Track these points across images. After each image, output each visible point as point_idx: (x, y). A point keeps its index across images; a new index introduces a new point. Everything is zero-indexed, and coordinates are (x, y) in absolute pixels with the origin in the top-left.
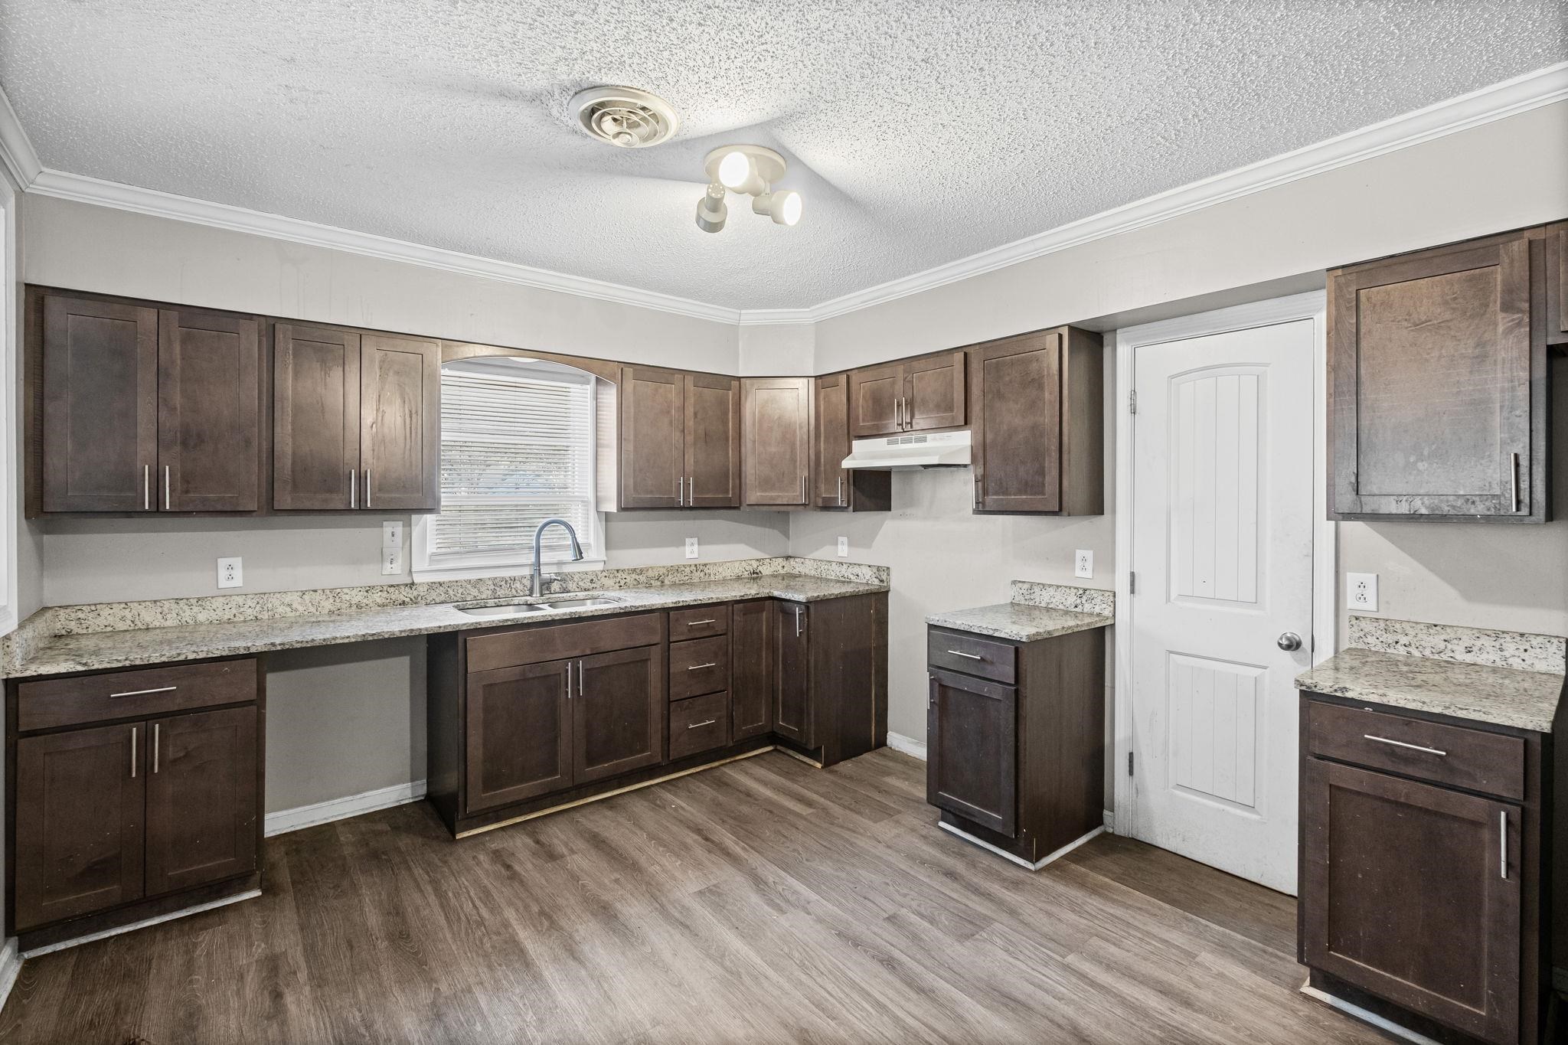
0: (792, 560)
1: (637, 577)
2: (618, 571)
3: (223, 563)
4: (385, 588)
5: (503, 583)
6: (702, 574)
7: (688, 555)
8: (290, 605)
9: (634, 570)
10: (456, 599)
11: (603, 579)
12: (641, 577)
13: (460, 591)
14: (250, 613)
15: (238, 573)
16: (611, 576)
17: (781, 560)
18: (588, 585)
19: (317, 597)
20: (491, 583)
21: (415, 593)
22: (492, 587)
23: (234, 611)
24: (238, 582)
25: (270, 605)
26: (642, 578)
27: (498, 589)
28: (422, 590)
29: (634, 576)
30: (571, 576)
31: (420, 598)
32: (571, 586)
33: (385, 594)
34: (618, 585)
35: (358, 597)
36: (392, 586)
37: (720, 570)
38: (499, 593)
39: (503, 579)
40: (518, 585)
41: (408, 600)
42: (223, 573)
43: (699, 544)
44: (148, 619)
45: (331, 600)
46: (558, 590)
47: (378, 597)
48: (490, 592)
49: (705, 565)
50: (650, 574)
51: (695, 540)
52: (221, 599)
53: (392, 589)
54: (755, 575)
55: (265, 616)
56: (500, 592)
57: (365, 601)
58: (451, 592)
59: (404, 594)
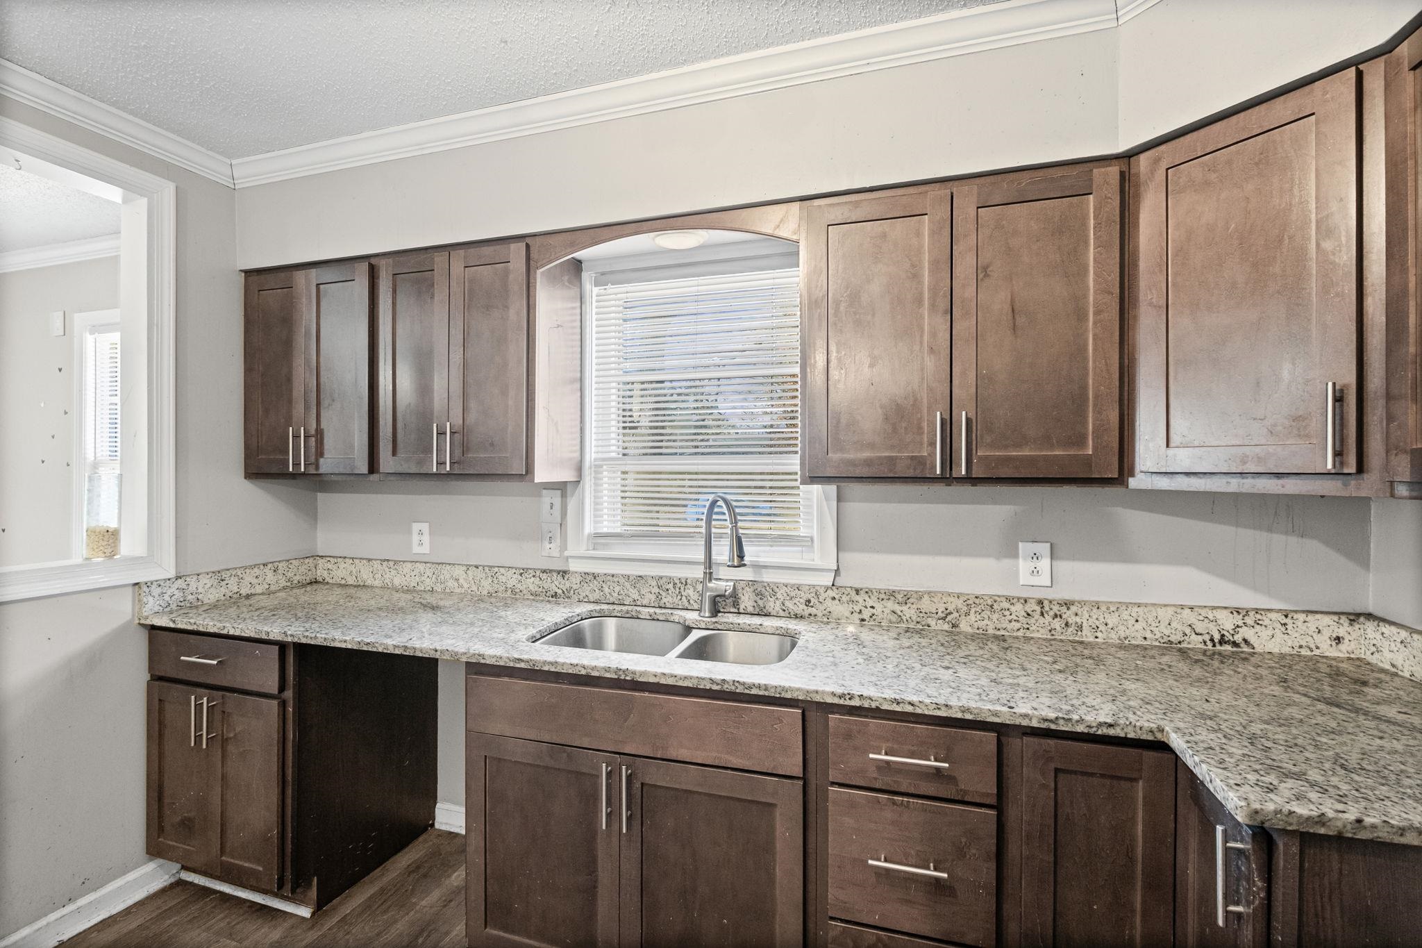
0: (1370, 626)
1: (897, 608)
2: (857, 592)
3: (416, 527)
4: (538, 573)
5: (671, 586)
6: (1057, 624)
7: (1024, 578)
8: (457, 580)
9: (892, 594)
10: (612, 600)
11: (829, 603)
12: (905, 608)
13: (617, 589)
14: (428, 583)
15: (426, 538)
16: (845, 598)
17: (1327, 620)
18: (801, 609)
19: (479, 573)
20: (654, 583)
21: (568, 585)
22: (656, 590)
23: (417, 579)
24: (425, 549)
25: (442, 577)
26: (909, 612)
27: (664, 594)
28: (574, 581)
29: (891, 605)
30: (773, 589)
31: (572, 592)
32: (772, 605)
33: (537, 581)
34: (856, 617)
35: (511, 579)
36: (544, 571)
37: (1112, 620)
38: (665, 600)
39: (670, 580)
40: (690, 592)
41: (560, 592)
42: (415, 538)
43: (1053, 556)
44: (365, 577)
45: (490, 580)
46: (750, 609)
47: (531, 583)
48: (653, 597)
49: (1068, 604)
50: (926, 604)
51: (1044, 548)
52: (409, 565)
53: (544, 576)
54: (1228, 648)
55: (439, 588)
56: (667, 600)
57: (519, 586)
58: (606, 590)
59: (555, 584)
